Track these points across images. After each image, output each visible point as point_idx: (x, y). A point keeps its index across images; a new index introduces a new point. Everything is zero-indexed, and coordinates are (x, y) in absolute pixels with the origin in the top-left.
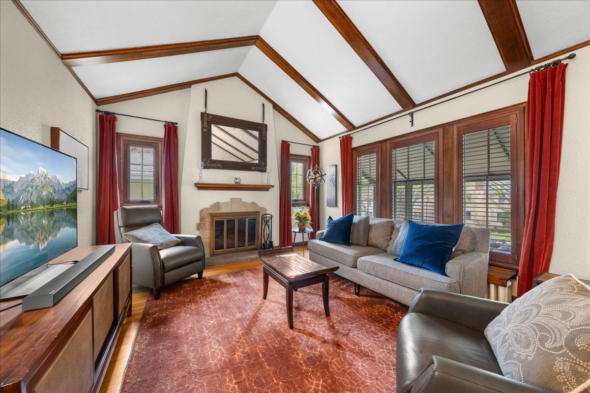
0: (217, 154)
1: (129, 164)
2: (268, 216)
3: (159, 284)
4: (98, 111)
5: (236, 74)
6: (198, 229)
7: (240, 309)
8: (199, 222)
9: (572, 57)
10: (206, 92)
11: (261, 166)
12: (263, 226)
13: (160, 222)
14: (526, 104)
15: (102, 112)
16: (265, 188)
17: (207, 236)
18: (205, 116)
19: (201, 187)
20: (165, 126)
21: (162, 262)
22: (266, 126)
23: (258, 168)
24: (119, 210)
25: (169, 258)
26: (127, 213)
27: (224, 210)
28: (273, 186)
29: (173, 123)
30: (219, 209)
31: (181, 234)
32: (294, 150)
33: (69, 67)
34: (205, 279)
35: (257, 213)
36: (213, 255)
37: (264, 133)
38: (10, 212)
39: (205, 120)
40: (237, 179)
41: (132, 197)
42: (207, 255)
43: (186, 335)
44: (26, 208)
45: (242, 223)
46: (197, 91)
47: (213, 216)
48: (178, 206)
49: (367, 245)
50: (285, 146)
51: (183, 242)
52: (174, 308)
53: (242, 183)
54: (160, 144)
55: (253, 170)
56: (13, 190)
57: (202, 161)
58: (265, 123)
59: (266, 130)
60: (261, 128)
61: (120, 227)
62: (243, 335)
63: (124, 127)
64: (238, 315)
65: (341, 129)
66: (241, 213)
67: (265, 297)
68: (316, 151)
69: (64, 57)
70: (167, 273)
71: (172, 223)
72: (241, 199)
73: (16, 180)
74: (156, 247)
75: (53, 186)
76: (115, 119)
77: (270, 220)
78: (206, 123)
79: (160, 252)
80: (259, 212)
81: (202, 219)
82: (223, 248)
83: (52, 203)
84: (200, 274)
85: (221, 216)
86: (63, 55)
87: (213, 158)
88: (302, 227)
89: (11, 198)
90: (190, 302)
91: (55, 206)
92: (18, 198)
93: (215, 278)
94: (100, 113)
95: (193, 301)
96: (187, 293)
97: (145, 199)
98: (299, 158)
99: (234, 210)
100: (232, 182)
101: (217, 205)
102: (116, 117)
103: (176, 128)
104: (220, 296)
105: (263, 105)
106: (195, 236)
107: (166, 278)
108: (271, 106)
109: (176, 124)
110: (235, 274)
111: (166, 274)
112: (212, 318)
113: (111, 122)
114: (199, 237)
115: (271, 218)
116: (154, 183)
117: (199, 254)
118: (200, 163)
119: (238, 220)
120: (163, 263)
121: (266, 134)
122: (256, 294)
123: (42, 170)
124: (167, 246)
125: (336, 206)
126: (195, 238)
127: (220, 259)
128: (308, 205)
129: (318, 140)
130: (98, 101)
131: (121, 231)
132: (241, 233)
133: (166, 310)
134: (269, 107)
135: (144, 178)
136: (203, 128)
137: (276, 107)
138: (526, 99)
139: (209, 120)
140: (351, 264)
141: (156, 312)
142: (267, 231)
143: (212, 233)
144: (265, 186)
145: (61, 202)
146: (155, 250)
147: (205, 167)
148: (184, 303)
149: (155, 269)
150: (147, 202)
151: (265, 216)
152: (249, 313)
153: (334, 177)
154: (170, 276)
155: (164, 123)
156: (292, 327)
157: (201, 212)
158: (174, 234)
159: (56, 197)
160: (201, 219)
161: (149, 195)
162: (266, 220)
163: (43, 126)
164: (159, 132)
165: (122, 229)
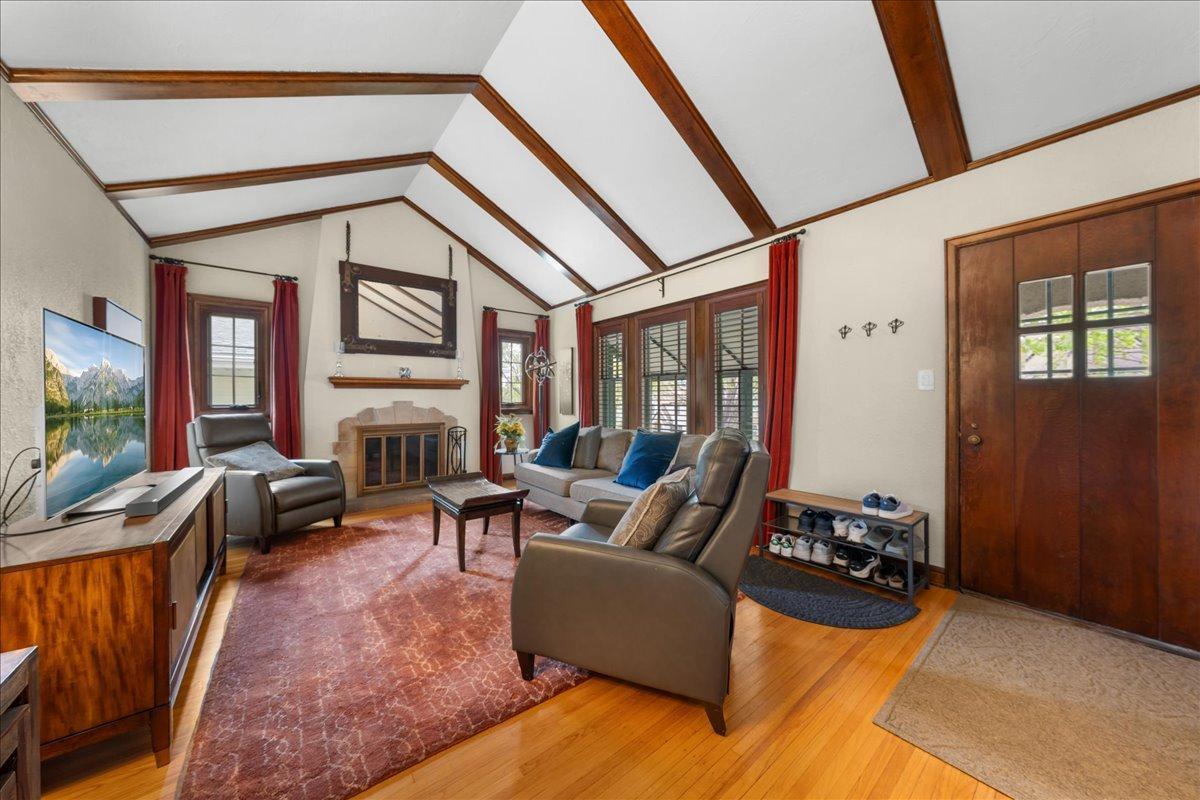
0: (367, 330)
1: (210, 345)
2: (459, 429)
3: (269, 530)
4: (152, 257)
5: (402, 199)
6: (335, 452)
7: (395, 557)
8: (337, 440)
9: (803, 232)
10: (348, 226)
11: (447, 348)
12: (451, 447)
13: (267, 440)
14: (769, 283)
15: (160, 259)
16: (454, 385)
17: (351, 462)
18: (347, 266)
19: (339, 383)
20: (275, 283)
21: (274, 497)
22: (455, 283)
23: (443, 352)
24: (195, 421)
25: (284, 492)
26: (211, 427)
27: (381, 421)
28: (467, 382)
29: (289, 278)
30: (372, 419)
31: (304, 458)
32: (504, 322)
33: (115, 201)
34: (346, 527)
35: (438, 426)
36: (362, 494)
37: (452, 294)
38: (74, 415)
39: (347, 272)
40: (403, 370)
41: (216, 401)
42: (351, 492)
43: (312, 586)
44: (88, 412)
45: (413, 441)
46: (333, 225)
47: (361, 430)
48: (299, 415)
49: (596, 467)
50: (489, 315)
51: (309, 471)
52: (293, 562)
53: (413, 376)
54: (266, 313)
55: (433, 356)
56: (76, 388)
57: (342, 340)
58: (454, 278)
59: (455, 290)
60: (447, 288)
61: (199, 448)
62: (394, 581)
63: (201, 283)
64: (392, 563)
65: (577, 292)
66: (411, 425)
67: (436, 543)
68: (544, 324)
69: (109, 189)
70: (282, 515)
71: (289, 440)
72: (412, 402)
73: (79, 376)
74: (263, 475)
75: (117, 384)
76: (184, 271)
77: (463, 438)
78: (348, 279)
79: (271, 484)
80: (444, 424)
81: (342, 435)
82: (380, 484)
83: (116, 406)
84: (337, 520)
85: (376, 431)
86: (108, 186)
87: (362, 335)
88: (511, 447)
89: (75, 397)
90: (320, 553)
91: (121, 411)
92: (81, 398)
93: (363, 526)
94: (157, 261)
95: (327, 553)
96: (315, 544)
97: (240, 403)
98: (514, 335)
99: (400, 421)
100: (396, 375)
101: (370, 412)
102: (186, 268)
103: (294, 287)
104: (368, 546)
105: (450, 249)
106: (329, 461)
107: (280, 523)
108: (465, 250)
109: (296, 279)
110: (397, 519)
111: (279, 516)
112: (352, 568)
113: (178, 277)
114: (335, 463)
115: (465, 434)
116: (255, 377)
117: (336, 489)
118: (339, 344)
119: (407, 437)
120: (275, 499)
121: (455, 295)
122: (424, 540)
123: (106, 362)
124: (281, 476)
125: (573, 413)
126: (330, 464)
127: (375, 500)
128: (531, 412)
129: (547, 306)
130: (152, 241)
131: (202, 455)
132: (413, 460)
133: (281, 564)
134: (460, 252)
135: (237, 366)
136: (343, 287)
137: (472, 252)
138: (766, 276)
139: (353, 275)
140: (562, 492)
141: (265, 567)
142: (457, 455)
143: (360, 457)
144: (452, 381)
145: (127, 406)
146: (262, 480)
147: (347, 351)
148: (310, 556)
149: (262, 509)
150: (244, 409)
151: (454, 430)
152: (408, 560)
153: (570, 367)
154: (286, 519)
155: (273, 278)
156: (463, 569)
157: (341, 424)
158: (292, 458)
159: (121, 398)
160: (340, 436)
161: (247, 396)
162: (456, 437)
163: (85, 296)
164: (266, 293)
165: (202, 451)
